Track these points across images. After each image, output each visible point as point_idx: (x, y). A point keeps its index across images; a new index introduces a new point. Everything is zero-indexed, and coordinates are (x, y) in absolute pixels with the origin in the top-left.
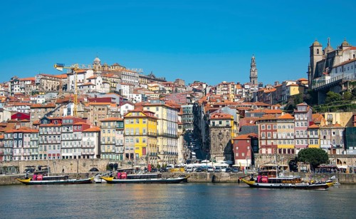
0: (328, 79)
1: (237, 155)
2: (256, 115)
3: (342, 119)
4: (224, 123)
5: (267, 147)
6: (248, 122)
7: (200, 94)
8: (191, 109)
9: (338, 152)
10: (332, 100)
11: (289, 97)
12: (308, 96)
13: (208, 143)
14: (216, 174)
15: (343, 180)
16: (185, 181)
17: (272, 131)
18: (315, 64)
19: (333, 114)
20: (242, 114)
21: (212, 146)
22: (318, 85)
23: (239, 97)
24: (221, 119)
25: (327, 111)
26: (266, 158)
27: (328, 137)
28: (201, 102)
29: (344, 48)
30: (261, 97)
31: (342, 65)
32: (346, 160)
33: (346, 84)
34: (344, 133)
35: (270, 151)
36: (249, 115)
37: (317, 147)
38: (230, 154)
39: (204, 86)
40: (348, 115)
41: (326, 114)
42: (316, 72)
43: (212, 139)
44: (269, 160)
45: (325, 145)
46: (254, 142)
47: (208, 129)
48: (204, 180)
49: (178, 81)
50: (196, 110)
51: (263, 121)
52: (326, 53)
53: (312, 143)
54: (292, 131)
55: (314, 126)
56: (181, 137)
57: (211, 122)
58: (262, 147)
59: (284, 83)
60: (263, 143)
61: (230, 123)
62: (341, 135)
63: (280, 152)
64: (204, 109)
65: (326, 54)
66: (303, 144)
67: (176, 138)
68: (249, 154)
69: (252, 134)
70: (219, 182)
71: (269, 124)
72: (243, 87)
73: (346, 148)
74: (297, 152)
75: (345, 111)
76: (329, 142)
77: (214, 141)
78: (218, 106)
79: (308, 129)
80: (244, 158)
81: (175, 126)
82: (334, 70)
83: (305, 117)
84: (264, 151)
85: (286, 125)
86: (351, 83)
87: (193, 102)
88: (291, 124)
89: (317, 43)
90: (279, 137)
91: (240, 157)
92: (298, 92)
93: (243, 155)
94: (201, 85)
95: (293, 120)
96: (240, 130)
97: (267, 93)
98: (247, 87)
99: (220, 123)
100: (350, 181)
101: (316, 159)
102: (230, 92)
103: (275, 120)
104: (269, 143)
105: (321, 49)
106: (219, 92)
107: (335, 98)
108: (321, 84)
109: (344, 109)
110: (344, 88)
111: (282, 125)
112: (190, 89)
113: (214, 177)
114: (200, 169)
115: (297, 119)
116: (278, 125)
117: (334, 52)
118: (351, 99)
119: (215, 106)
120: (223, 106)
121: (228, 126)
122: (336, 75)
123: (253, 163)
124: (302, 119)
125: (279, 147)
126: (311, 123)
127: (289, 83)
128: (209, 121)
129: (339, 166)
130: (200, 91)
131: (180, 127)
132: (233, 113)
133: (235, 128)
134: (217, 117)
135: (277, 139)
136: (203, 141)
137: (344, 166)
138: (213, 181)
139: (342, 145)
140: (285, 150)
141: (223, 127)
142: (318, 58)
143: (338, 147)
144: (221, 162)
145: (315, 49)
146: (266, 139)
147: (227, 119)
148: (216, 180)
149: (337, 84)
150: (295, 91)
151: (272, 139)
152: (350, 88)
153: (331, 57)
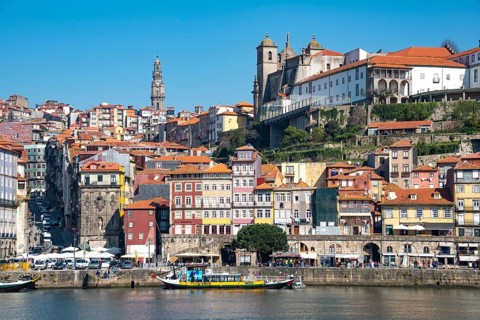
0: (287, 105)
1: (130, 237)
2: (165, 164)
3: (309, 173)
4: (107, 179)
5: (184, 222)
6: (151, 177)
7: (58, 124)
8: (42, 153)
9: (303, 230)
10: (293, 141)
11: (221, 134)
12: (254, 133)
13: (75, 217)
14: (91, 273)
15: (310, 278)
16: (30, 287)
17: (194, 194)
18: (265, 78)
19: (295, 165)
20: (140, 164)
21: (83, 221)
22: (269, 115)
23: (132, 132)
24: (100, 173)
25: (285, 160)
26: (181, 241)
27: (287, 205)
28: (61, 139)
29: (313, 52)
30: (172, 132)
31: (310, 81)
32: (315, 244)
33: (315, 113)
34: (313, 198)
35: (188, 229)
36: (153, 165)
37: (269, 221)
38: (116, 235)
39: (66, 110)
40: (318, 168)
41: (284, 165)
42: (268, 91)
43: (84, 208)
44: (186, 246)
45: (282, 218)
46: (162, 214)
47: (75, 189)
48: (68, 284)
49: (14, 98)
50: (52, 155)
51: (178, 176)
52: (283, 59)
53: (260, 215)
54: (227, 194)
55: (264, 186)
56: (24, 205)
57: (83, 177)
58: (176, 222)
59: (213, 109)
60: (178, 215)
61: (119, 179)
62: (308, 201)
63: (206, 231)
64: (68, 153)
65: (283, 62)
66: (245, 218)
67: (14, 206)
68: (152, 234)
69: (159, 200)
70: (97, 287)
71: (188, 182)
72: (139, 114)
73: (315, 224)
74: (235, 231)
75: (314, 161)
76: (289, 214)
77: (88, 212)
78: (95, 148)
79: (255, 191)
80: (143, 242)
81: (12, 184)
82: (296, 89)
83: (249, 170)
84: (178, 229)
85: (218, 183)
86: (324, 113)
87: (46, 139)
88: (226, 183)
89: (268, 42)
90: (206, 206)
91: (136, 242)
92: (235, 126)
93: (141, 236)
94: (61, 108)
95: (230, 175)
96: (136, 192)
97: (183, 127)
98: (146, 114)
99: (100, 179)
100: (321, 279)
101: (266, 242)
102: (116, 122)
103: (199, 176)
104: (188, 215)
105: (275, 52)
106: (95, 122)
107: (298, 138)
108: (276, 114)
109: (312, 156)
110: (312, 121)
111: (210, 183)
112: (40, 114)
113: (87, 278)
114: (60, 264)
115: (236, 173)
116: (205, 183)
117: (296, 59)
118: (324, 140)
119: (90, 148)
120: (106, 148)
121: (113, 185)
122: (299, 98)
123: (158, 251)
124: (245, 172)
125: (206, 221)
126: (260, 181)
127: (222, 110)
128: (79, 175)
129: (304, 255)
130: (58, 119)
131: (21, 187)
132: (124, 161)
133: (126, 188)
134: (93, 167)
135: (202, 208)
136: (66, 212)
137: (311, 255)
138: (86, 286)
139: (309, 219)
140: (214, 228)
141: (106, 187)
142: (270, 68)
143: (303, 222)
144: (98, 250)
145: (266, 51)
146: (184, 209)
147: (114, 172)
148: (91, 283)
149: (301, 114)
150: (231, 124)
151: (194, 208)
152: (323, 121)
153: (291, 66)
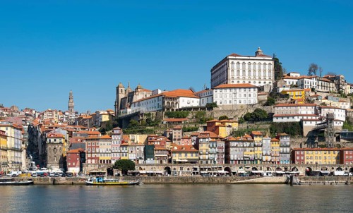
0: (129, 111)
1: (69, 164)
2: (81, 135)
3: (140, 139)
4: (58, 141)
5: (92, 158)
6: (77, 140)
7: (31, 118)
8: (27, 130)
9: (141, 162)
10: (133, 125)
11: (102, 123)
12: (116, 122)
13: (45, 155)
14: (56, 178)
15: (144, 181)
16: (32, 183)
17: (96, 147)
18: (120, 100)
19: (135, 135)
20: (70, 134)
21: (48, 158)
22: (122, 115)
23: (62, 121)
24: (55, 138)
25: (131, 133)
26: (91, 166)
27: (134, 152)
28: (35, 124)
29: (139, 90)
30: (80, 121)
31: (139, 102)
32: (145, 167)
33: (142, 115)
34: (145, 149)
35: (93, 161)
36: (76, 135)
37: (126, 158)
38: (63, 163)
39: (34, 112)
40: (145, 137)
41: (130, 135)
42: (121, 105)
43: (48, 152)
44: (93, 168)
45: (132, 157)
46: (82, 156)
47: (44, 144)
48: (47, 183)
49: (13, 107)
50: (32, 131)
51: (89, 140)
52: (127, 92)
53: (123, 156)
54: (109, 147)
55: (124, 144)
56: (25, 151)
57: (48, 140)
58: (88, 158)
59: (97, 112)
60: (89, 156)
61: (63, 141)
62: (142, 150)
63: (101, 161)
64: (40, 130)
65: (127, 93)
66: (117, 156)
67: (21, 151)
68: (78, 163)
69: (81, 149)
70: (59, 184)
71: (93, 142)
72: (64, 114)
73: (145, 159)
74: (113, 162)
75: (142, 134)
76: (135, 155)
77: (50, 154)
78: (52, 128)
79: (121, 146)
80: (74, 166)
81: (20, 142)
82: (133, 105)
83: (119, 137)
84: (89, 161)
85: (106, 143)
86: (145, 115)
87: (28, 124)
88: (109, 143)
89: (121, 85)
90: (101, 152)
91: (72, 166)
92: (108, 120)
93: (74, 164)
94: (31, 111)
95: (110, 139)
96: (71, 146)
97: (85, 119)
98: (67, 114)
99: (55, 140)
100: (149, 181)
101: (126, 167)
102: (54, 117)
103: (98, 139)
104: (93, 156)
105: (124, 89)
106: (46, 117)
107: (135, 124)
108: (125, 114)
109: (141, 132)
110: (141, 118)
111: (102, 143)
112: (23, 114)
113: (54, 180)
114: (39, 175)
115: (113, 139)
116: (100, 142)
117: (133, 92)
118: (146, 126)
119: (49, 128)
120: (56, 128)
121: (61, 143)
122: (135, 108)
123: (81, 170)
124: (117, 139)
125: (101, 158)
126: (123, 142)
127: (101, 113)
128: (46, 139)
129: (141, 172)
130: (31, 116)
131: (23, 143)
132: (64, 133)
133: (65, 144)
134: (52, 136)
135: (99, 153)
136: (40, 153)
137: (144, 172)
138: (54, 184)
139: (143, 157)
140: (104, 161)
141: (57, 144)
142: (122, 96)
143: (141, 158)
144: (56, 169)
145: (120, 89)
146: (91, 153)
147: (60, 138)
148: (56, 182)
149: (136, 115)
150: (105, 118)
151: (96, 153)
152: (145, 118)
153: (131, 95)
